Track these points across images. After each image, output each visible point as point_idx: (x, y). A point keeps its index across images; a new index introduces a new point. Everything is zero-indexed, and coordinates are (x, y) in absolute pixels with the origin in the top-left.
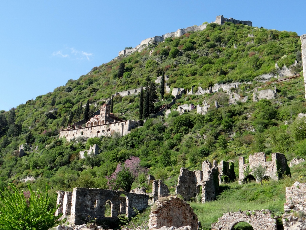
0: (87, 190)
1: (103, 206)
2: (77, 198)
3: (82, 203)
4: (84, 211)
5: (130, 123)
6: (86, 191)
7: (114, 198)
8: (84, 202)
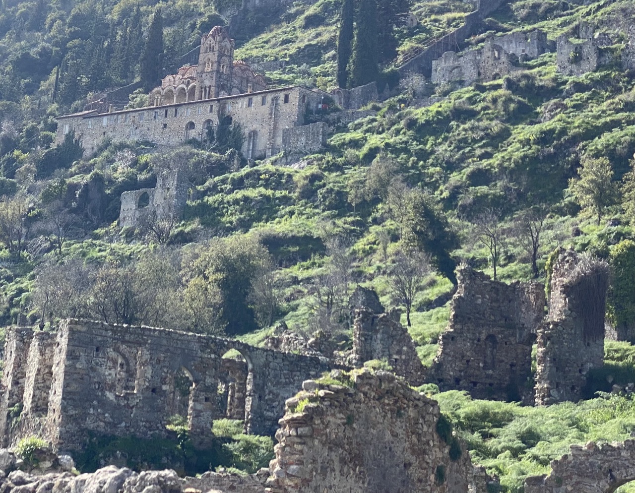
0: (107, 330)
1: (161, 388)
2: (71, 355)
3: (88, 375)
4: (95, 403)
5: (304, 96)
6: (104, 333)
7: (202, 362)
8: (93, 369)
